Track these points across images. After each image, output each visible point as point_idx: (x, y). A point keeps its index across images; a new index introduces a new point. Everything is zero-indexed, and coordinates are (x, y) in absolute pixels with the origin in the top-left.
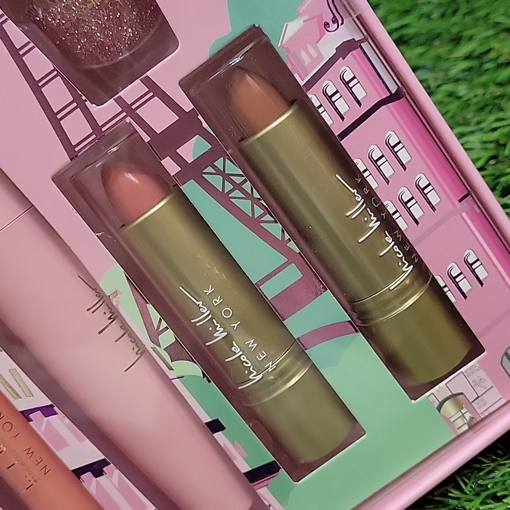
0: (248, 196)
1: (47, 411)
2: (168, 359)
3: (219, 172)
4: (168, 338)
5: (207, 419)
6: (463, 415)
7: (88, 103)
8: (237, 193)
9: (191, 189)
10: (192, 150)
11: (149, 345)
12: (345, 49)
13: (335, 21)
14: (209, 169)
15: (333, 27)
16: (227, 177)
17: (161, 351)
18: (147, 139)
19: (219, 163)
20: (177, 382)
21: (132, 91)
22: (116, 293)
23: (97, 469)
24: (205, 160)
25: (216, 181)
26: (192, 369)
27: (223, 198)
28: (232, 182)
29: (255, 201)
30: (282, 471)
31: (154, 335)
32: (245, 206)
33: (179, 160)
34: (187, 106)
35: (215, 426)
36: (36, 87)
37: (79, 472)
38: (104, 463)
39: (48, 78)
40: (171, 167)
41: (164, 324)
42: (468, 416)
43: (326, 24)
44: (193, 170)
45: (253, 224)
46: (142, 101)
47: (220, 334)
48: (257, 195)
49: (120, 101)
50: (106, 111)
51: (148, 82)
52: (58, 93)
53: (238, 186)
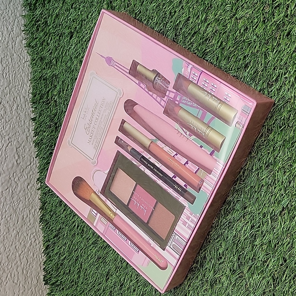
1: (176, 155)
2: (189, 137)
4: (188, 133)
5: (199, 146)
6: (240, 126)
7: (163, 98)
9: (181, 105)
10: (178, 98)
11: (186, 136)
12: (191, 70)
13: (188, 65)
15: (188, 66)
17: (188, 136)
18: (172, 100)
19: (183, 98)
20: (192, 141)
21: (167, 93)
22: (178, 129)
23: (187, 163)
24: (181, 99)
25: (184, 101)
26: (194, 137)
27: (186, 104)
28: (186, 100)
30: (215, 151)
31: (186, 133)
32: (189, 103)
33: (177, 101)
34: (175, 91)
35: (201, 147)
37: (185, 164)
38: (188, 161)
39: (157, 97)
40: (177, 103)
41: (187, 131)
42: (241, 125)
43: (187, 67)
44: (180, 102)
45: (192, 106)
46: (169, 94)
47: (196, 129)
48: (190, 101)
49: (166, 96)
50: (165, 98)
51: (169, 91)
52: (159, 99)
53: (187, 101)
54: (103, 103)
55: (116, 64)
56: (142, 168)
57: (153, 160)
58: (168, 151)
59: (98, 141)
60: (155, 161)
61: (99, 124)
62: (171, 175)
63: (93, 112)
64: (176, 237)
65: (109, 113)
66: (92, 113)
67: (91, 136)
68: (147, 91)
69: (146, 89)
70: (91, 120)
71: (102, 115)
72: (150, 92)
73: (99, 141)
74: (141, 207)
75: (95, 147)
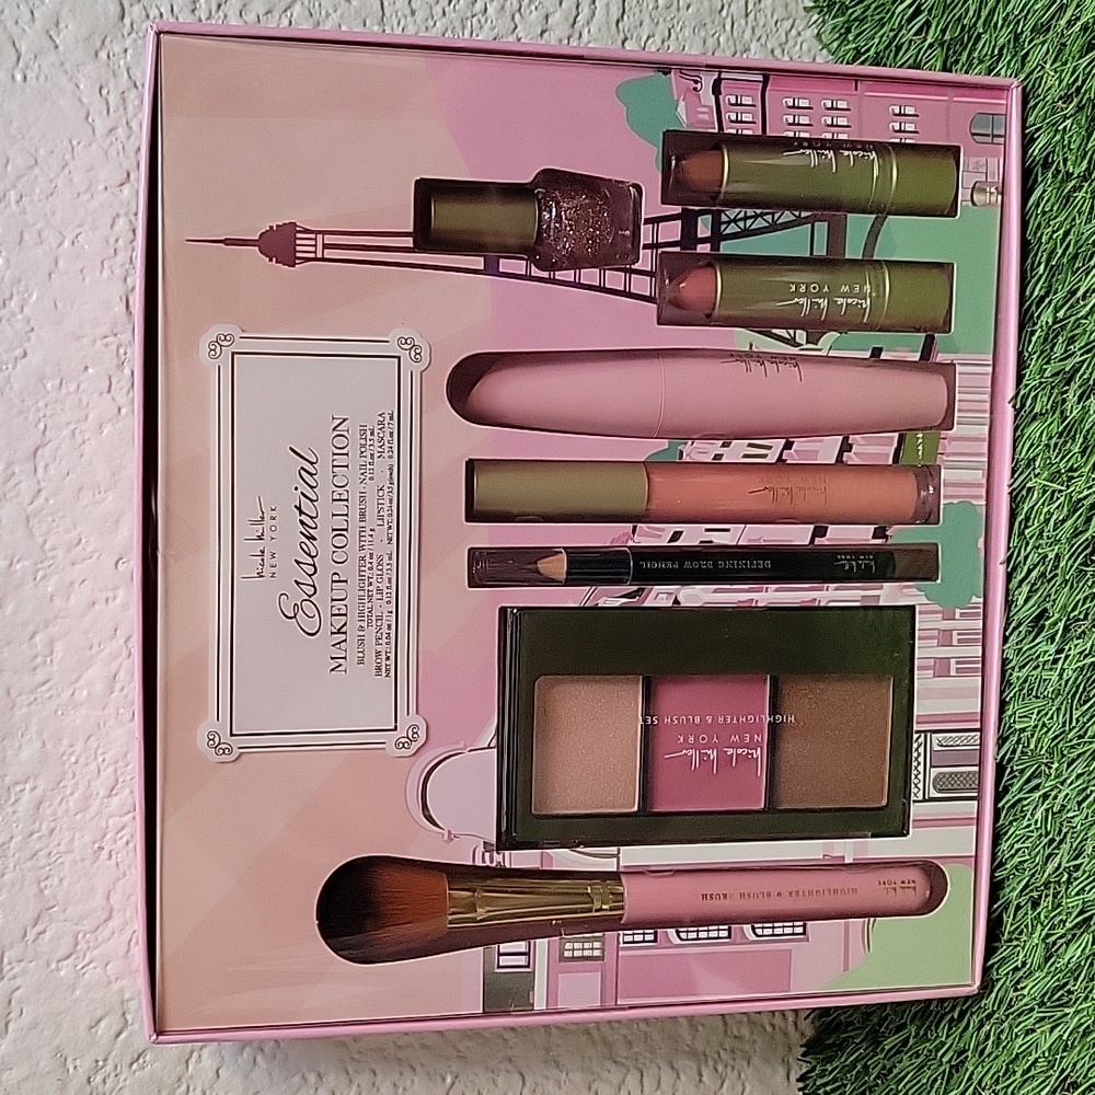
0: (756, 216)
1: (788, 446)
2: (814, 347)
3: (729, 223)
4: (801, 336)
5: (867, 354)
6: (991, 193)
7: (633, 267)
8: (749, 222)
9: (726, 248)
10: (704, 228)
11: (795, 351)
12: (716, 90)
13: (696, 82)
14: (723, 227)
15: (699, 86)
16: (735, 221)
17: (806, 346)
18: (677, 249)
19: (724, 219)
20: (832, 354)
21: (646, 234)
22: (751, 346)
23: (846, 447)
24: (716, 224)
25: (732, 229)
26: (831, 337)
27: (746, 233)
28: (740, 219)
29: (761, 215)
30: (936, 335)
31: (793, 342)
32: (760, 223)
33: (704, 241)
34: (677, 209)
35: (877, 352)
36: (601, 289)
37: (839, 459)
38: (846, 439)
39: (602, 278)
40: (704, 248)
41: (791, 332)
42: (993, 190)
43: (695, 89)
44: (716, 238)
45: (774, 227)
46: (655, 233)
47: (824, 303)
48: (759, 211)
49: (646, 247)
50: (646, 260)
51: (647, 221)
52: (615, 279)
53: (746, 218)
54: (340, 442)
55: (329, 239)
56: (659, 596)
57: (693, 535)
58: (746, 456)
59: (385, 630)
60: (707, 530)
61: (362, 548)
62: (799, 535)
63: (301, 512)
64: (935, 742)
65: (391, 469)
66: (302, 522)
67: (339, 632)
68: (545, 274)
69: (535, 272)
70: (309, 555)
71: (362, 499)
72: (559, 275)
73: (389, 626)
74: (730, 752)
75: (379, 669)
